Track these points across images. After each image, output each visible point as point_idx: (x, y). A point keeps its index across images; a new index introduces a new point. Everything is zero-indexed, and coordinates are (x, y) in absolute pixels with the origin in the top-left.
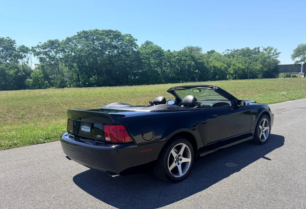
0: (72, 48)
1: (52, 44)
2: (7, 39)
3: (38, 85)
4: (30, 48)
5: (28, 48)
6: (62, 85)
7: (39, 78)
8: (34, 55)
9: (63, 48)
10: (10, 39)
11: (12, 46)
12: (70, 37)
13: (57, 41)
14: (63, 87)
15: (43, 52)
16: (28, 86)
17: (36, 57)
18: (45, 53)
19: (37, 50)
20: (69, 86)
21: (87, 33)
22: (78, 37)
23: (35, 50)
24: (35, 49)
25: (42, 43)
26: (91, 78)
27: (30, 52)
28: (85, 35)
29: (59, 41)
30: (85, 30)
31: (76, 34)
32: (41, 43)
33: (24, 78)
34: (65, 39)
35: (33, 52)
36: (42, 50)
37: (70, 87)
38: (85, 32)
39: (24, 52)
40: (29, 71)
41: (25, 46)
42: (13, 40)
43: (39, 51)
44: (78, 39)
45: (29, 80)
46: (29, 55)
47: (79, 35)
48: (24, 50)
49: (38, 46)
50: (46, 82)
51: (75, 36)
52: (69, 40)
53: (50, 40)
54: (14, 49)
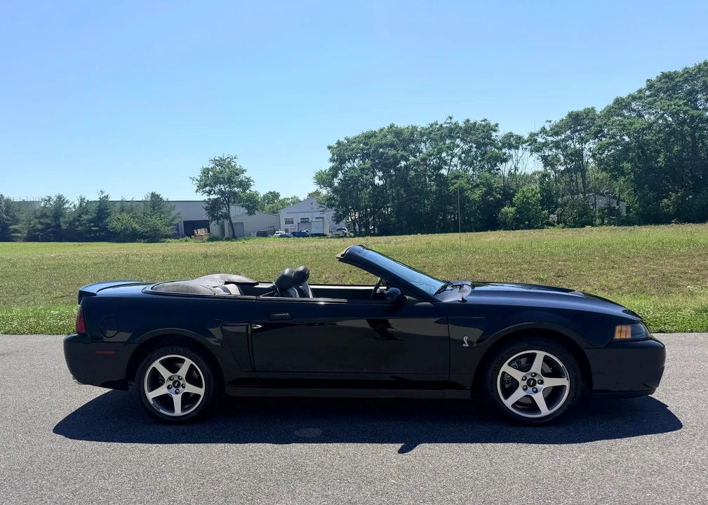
0: (624, 125)
1: (576, 121)
2: (483, 123)
3: (526, 220)
4: (526, 137)
5: (520, 138)
6: (583, 219)
7: (529, 204)
8: (532, 151)
9: (600, 126)
10: (487, 124)
11: (489, 137)
12: (624, 95)
13: (589, 112)
14: (583, 225)
15: (552, 142)
16: (505, 222)
17: (536, 155)
18: (557, 145)
19: (540, 140)
20: (598, 221)
21: (673, 79)
22: (648, 93)
23: (536, 141)
24: (536, 137)
25: (553, 122)
26: (666, 200)
27: (524, 146)
28: (668, 85)
29: (595, 111)
30: (666, 71)
31: (644, 86)
32: (550, 122)
33: (500, 204)
34: (611, 102)
35: (529, 145)
36: (550, 139)
37: (602, 224)
38: (667, 77)
39: (510, 146)
40: (513, 189)
41: (516, 132)
42: (492, 124)
43: (544, 141)
44: (648, 97)
45: (508, 210)
46: (520, 152)
47: (650, 86)
48: (513, 142)
49: (543, 130)
50: (544, 212)
51: (640, 91)
52: (621, 104)
53: (572, 112)
54: (493, 143)
